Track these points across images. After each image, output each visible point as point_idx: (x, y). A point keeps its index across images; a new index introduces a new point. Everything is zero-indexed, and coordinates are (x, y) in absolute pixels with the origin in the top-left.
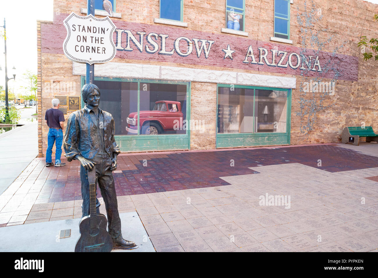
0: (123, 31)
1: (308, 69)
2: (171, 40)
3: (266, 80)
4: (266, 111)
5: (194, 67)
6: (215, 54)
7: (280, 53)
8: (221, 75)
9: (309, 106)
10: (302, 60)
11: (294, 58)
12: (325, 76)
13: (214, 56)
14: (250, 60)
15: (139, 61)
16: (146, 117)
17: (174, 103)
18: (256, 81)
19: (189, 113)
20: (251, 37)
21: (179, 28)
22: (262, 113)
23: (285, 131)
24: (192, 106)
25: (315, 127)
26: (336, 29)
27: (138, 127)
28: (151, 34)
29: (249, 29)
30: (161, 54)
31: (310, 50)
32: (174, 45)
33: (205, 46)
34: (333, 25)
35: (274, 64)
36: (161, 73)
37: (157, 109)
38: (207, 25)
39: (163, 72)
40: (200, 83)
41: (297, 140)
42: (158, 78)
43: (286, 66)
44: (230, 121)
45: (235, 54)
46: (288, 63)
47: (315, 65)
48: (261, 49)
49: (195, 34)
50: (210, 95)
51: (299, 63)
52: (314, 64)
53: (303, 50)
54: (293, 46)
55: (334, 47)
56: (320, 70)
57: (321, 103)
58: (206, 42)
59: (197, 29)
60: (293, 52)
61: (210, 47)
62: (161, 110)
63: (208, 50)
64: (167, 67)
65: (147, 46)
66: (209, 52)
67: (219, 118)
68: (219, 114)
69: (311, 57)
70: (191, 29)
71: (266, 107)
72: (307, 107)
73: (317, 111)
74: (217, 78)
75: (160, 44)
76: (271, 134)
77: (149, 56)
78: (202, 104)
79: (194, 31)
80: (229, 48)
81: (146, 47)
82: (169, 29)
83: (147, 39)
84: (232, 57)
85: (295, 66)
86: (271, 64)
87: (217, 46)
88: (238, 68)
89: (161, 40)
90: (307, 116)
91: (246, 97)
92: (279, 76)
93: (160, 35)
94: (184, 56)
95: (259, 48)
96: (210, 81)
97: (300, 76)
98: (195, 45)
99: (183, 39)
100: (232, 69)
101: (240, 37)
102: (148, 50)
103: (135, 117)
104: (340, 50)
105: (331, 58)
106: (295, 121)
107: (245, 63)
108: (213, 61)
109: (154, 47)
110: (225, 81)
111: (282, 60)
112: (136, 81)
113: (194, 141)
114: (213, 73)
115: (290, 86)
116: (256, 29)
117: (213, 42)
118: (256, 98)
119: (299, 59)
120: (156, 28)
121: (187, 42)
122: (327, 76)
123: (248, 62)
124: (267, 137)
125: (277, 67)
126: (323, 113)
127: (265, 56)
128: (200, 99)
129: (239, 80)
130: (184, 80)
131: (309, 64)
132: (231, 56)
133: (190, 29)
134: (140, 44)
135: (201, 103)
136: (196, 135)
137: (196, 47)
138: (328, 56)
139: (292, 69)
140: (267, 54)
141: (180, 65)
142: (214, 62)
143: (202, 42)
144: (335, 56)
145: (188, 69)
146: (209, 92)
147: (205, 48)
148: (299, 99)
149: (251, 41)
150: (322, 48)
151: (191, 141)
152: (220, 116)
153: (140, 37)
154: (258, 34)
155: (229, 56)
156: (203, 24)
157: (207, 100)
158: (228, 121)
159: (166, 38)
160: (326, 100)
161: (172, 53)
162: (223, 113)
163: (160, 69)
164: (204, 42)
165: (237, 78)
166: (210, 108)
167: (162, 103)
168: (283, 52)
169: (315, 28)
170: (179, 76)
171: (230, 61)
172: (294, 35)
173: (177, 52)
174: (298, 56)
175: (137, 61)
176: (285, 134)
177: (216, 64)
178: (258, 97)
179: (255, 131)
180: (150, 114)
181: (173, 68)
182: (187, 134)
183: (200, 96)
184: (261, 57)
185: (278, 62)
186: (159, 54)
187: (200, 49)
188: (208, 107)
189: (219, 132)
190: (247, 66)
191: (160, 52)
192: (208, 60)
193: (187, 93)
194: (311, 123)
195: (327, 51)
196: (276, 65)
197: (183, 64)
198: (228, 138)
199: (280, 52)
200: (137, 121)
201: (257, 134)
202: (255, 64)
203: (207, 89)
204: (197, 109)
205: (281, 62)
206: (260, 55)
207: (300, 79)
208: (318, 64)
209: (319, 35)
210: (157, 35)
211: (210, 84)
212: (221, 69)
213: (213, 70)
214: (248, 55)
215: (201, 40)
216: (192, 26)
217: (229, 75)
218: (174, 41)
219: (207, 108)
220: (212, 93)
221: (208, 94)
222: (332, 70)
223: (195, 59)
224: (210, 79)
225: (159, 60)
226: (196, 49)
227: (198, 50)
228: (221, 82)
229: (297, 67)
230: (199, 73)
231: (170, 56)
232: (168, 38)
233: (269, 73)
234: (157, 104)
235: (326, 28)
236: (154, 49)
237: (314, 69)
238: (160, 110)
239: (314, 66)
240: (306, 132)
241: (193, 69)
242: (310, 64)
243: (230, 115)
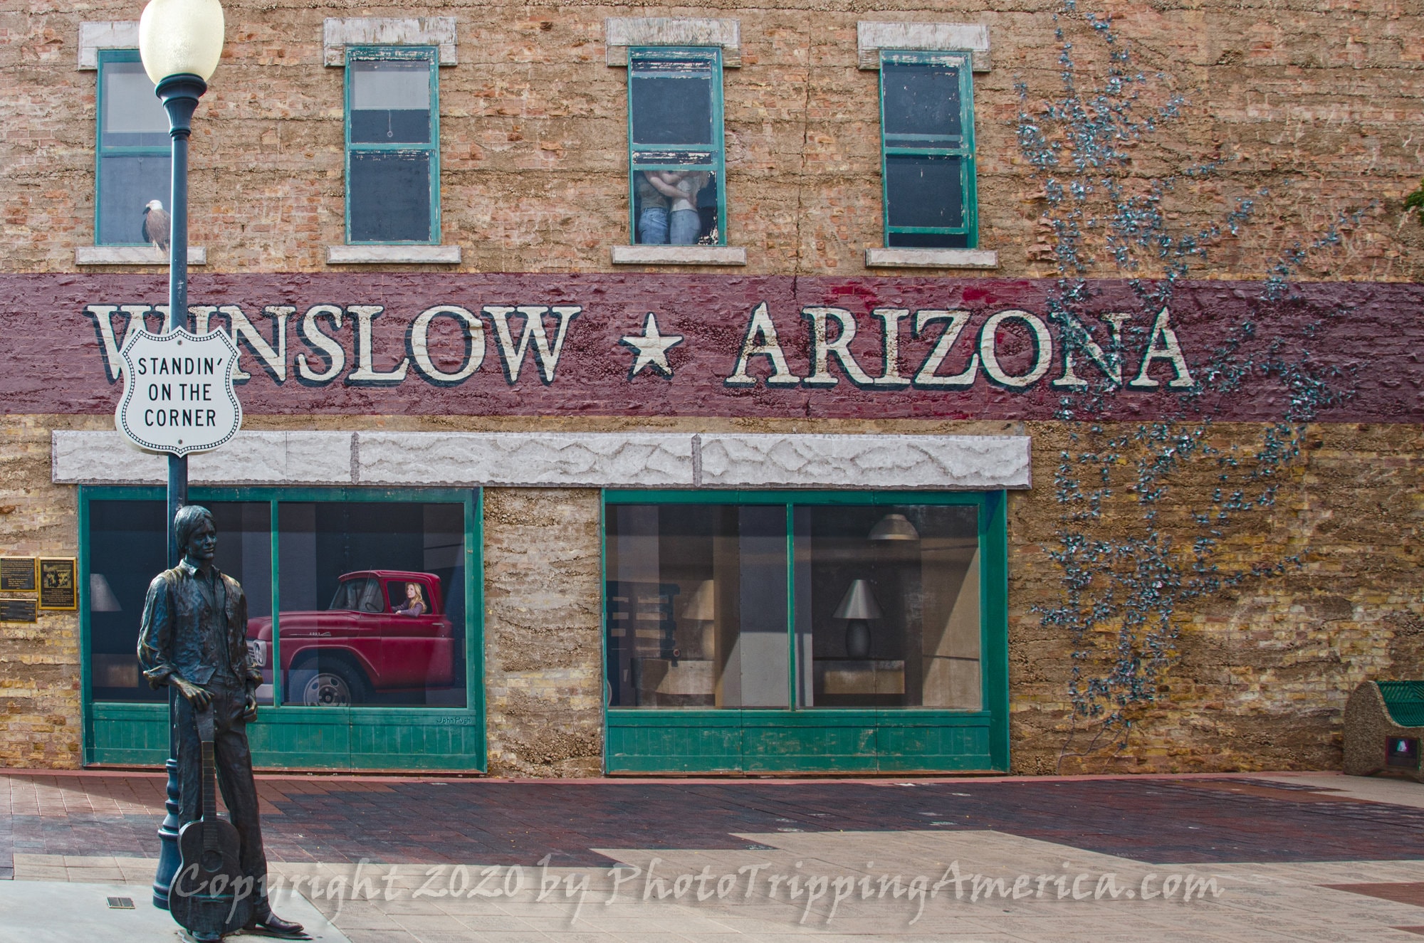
0: (214, 309)
1: (1104, 382)
2: (395, 324)
3: (852, 460)
4: (857, 605)
5: (492, 425)
6: (588, 362)
7: (929, 322)
8: (618, 452)
9: (1123, 572)
10: (1063, 340)
11: (1009, 337)
12: (1220, 412)
13: (582, 372)
14: (762, 372)
15: (274, 418)
16: (304, 633)
17: (413, 581)
18: (794, 464)
19: (478, 619)
20: (764, 266)
21: (426, 270)
22: (838, 615)
23: (975, 704)
24: (488, 588)
25: (1167, 682)
26: (1279, 155)
27: (276, 672)
28: (316, 310)
29: (751, 227)
30: (358, 383)
31: (1108, 282)
32: (408, 342)
33: (540, 333)
34: (1255, 135)
35: (892, 378)
36: (357, 461)
37: (344, 605)
38: (546, 241)
39: (364, 457)
40: (521, 493)
41: (1052, 750)
42: (346, 478)
43: (968, 378)
44: (670, 655)
45: (680, 350)
46: (975, 363)
47: (1148, 357)
48: (819, 314)
49: (492, 288)
50: (567, 539)
51: (1045, 356)
52: (1144, 351)
53: (1065, 289)
54: (1000, 277)
55: (1274, 248)
56: (1184, 378)
57: (1203, 555)
58: (543, 315)
59: (503, 266)
60: (1007, 306)
61: (562, 334)
62: (362, 606)
63: (552, 348)
64: (381, 435)
65: (301, 358)
66: (556, 354)
67: (612, 642)
68: (612, 624)
69: (1117, 321)
70: (476, 267)
71: (859, 586)
72: (1107, 580)
73: (1182, 599)
74: (597, 467)
75: (351, 345)
76: (891, 716)
77: (310, 395)
78: (534, 582)
79: (490, 276)
80: (651, 327)
81: (297, 363)
82: (384, 280)
83: (300, 331)
84: (666, 369)
85: (1022, 373)
86: (878, 381)
87: (595, 327)
88: (698, 414)
89: (356, 328)
90: (1115, 624)
91: (746, 541)
92: (926, 432)
93: (351, 309)
94: (447, 384)
95: (806, 311)
96: (568, 480)
97: (1056, 424)
98: (495, 331)
99: (441, 314)
100: (671, 419)
101: (704, 271)
102: (305, 372)
103: (261, 634)
104: (1322, 261)
105: (1257, 308)
106: (1034, 651)
107: (736, 386)
108: (576, 392)
109: (328, 361)
110: (636, 475)
111: (942, 350)
112: (264, 497)
113: (502, 738)
114: (579, 446)
115: (993, 478)
116: (785, 222)
117: (578, 309)
118: (797, 546)
119: (1043, 335)
120: (334, 283)
121: (458, 326)
122: (1236, 410)
123: (750, 380)
124: (871, 731)
125: (910, 390)
126: (1217, 609)
127: (841, 347)
128: (525, 558)
129: (704, 468)
130: (450, 481)
131: (1107, 359)
132: (661, 360)
133: (472, 271)
134: (277, 351)
135: (530, 579)
136: (510, 714)
137: (498, 341)
138: (1233, 304)
139: (1001, 389)
140: (853, 333)
141: (433, 423)
142: (583, 397)
143: (524, 315)
144: (1288, 298)
145: (466, 435)
146: (565, 529)
147: (542, 342)
148: (1053, 539)
149: (763, 282)
150: (1192, 262)
151: (491, 737)
152: (621, 633)
153: (276, 326)
154: (799, 244)
155: (652, 362)
156: (529, 238)
157: (558, 564)
158: (658, 655)
159: (374, 318)
160: (1237, 539)
161: (399, 375)
162: (632, 617)
163: (355, 445)
164: (534, 315)
165: (695, 460)
166: (570, 599)
167: (364, 580)
168: (943, 314)
169: (1135, 168)
170: (430, 469)
171: (659, 386)
172: (1009, 223)
173: (420, 371)
174: (1036, 323)
175: (265, 418)
176: (976, 716)
177: (595, 406)
178: (808, 539)
179: (802, 703)
180: (321, 623)
181: (405, 435)
182: (469, 709)
183: (526, 546)
184: (822, 349)
185: (916, 365)
186: (348, 383)
187: (516, 346)
188: (563, 592)
189: (615, 702)
190: (749, 401)
191: (352, 377)
192: (553, 391)
193: (467, 537)
194: (1144, 663)
195: (1225, 277)
196: (908, 381)
197: (444, 417)
198: (662, 731)
199: (923, 317)
200: (269, 649)
201: (816, 716)
202: (791, 385)
203: (556, 517)
204: (513, 600)
205: (933, 363)
206: (813, 343)
207: (1056, 436)
208: (1173, 350)
209: (1168, 202)
210: (336, 311)
211: (567, 494)
212: (618, 425)
213: (578, 434)
214: (748, 349)
215: (520, 309)
216: (481, 254)
217: (656, 447)
218: (405, 327)
219: (559, 595)
220: (577, 530)
221: (557, 538)
222: (1273, 373)
223: (498, 390)
224: (565, 473)
225: (349, 410)
226: (502, 351)
227: (509, 351)
228: (621, 481)
229: (1032, 377)
230: (514, 451)
231: (393, 390)
232: (384, 316)
233: (868, 424)
234: (344, 583)
235: (1216, 159)
236: (328, 368)
237: (1143, 380)
238: (357, 607)
239: (1146, 364)
240: (1111, 709)
241: (490, 436)
242: (1115, 356)
243: (669, 624)
